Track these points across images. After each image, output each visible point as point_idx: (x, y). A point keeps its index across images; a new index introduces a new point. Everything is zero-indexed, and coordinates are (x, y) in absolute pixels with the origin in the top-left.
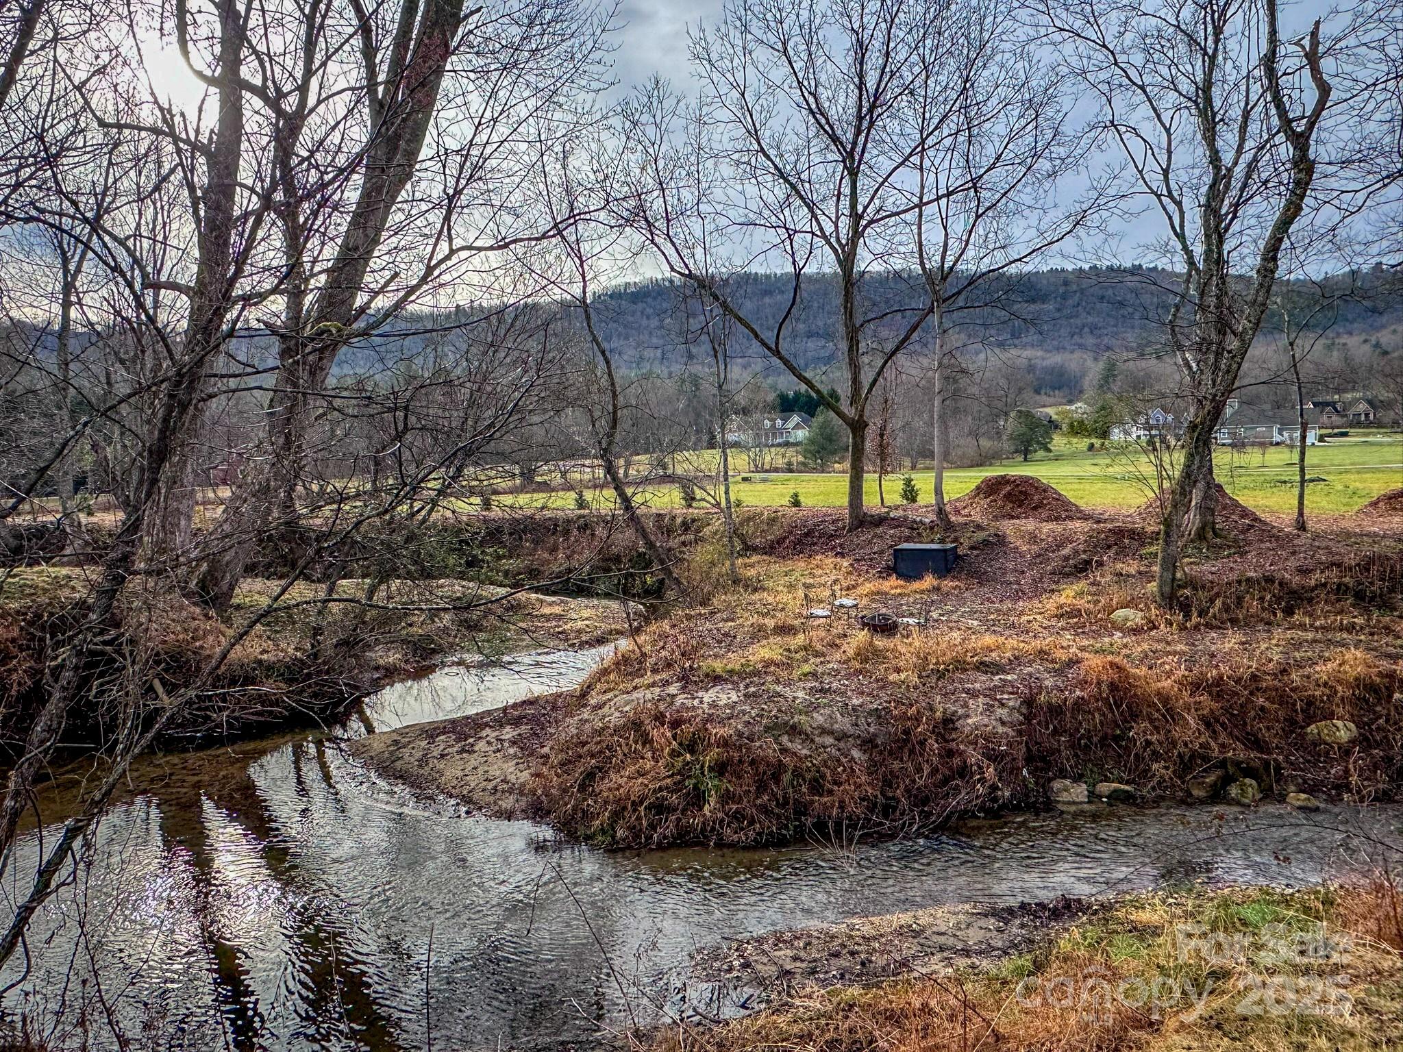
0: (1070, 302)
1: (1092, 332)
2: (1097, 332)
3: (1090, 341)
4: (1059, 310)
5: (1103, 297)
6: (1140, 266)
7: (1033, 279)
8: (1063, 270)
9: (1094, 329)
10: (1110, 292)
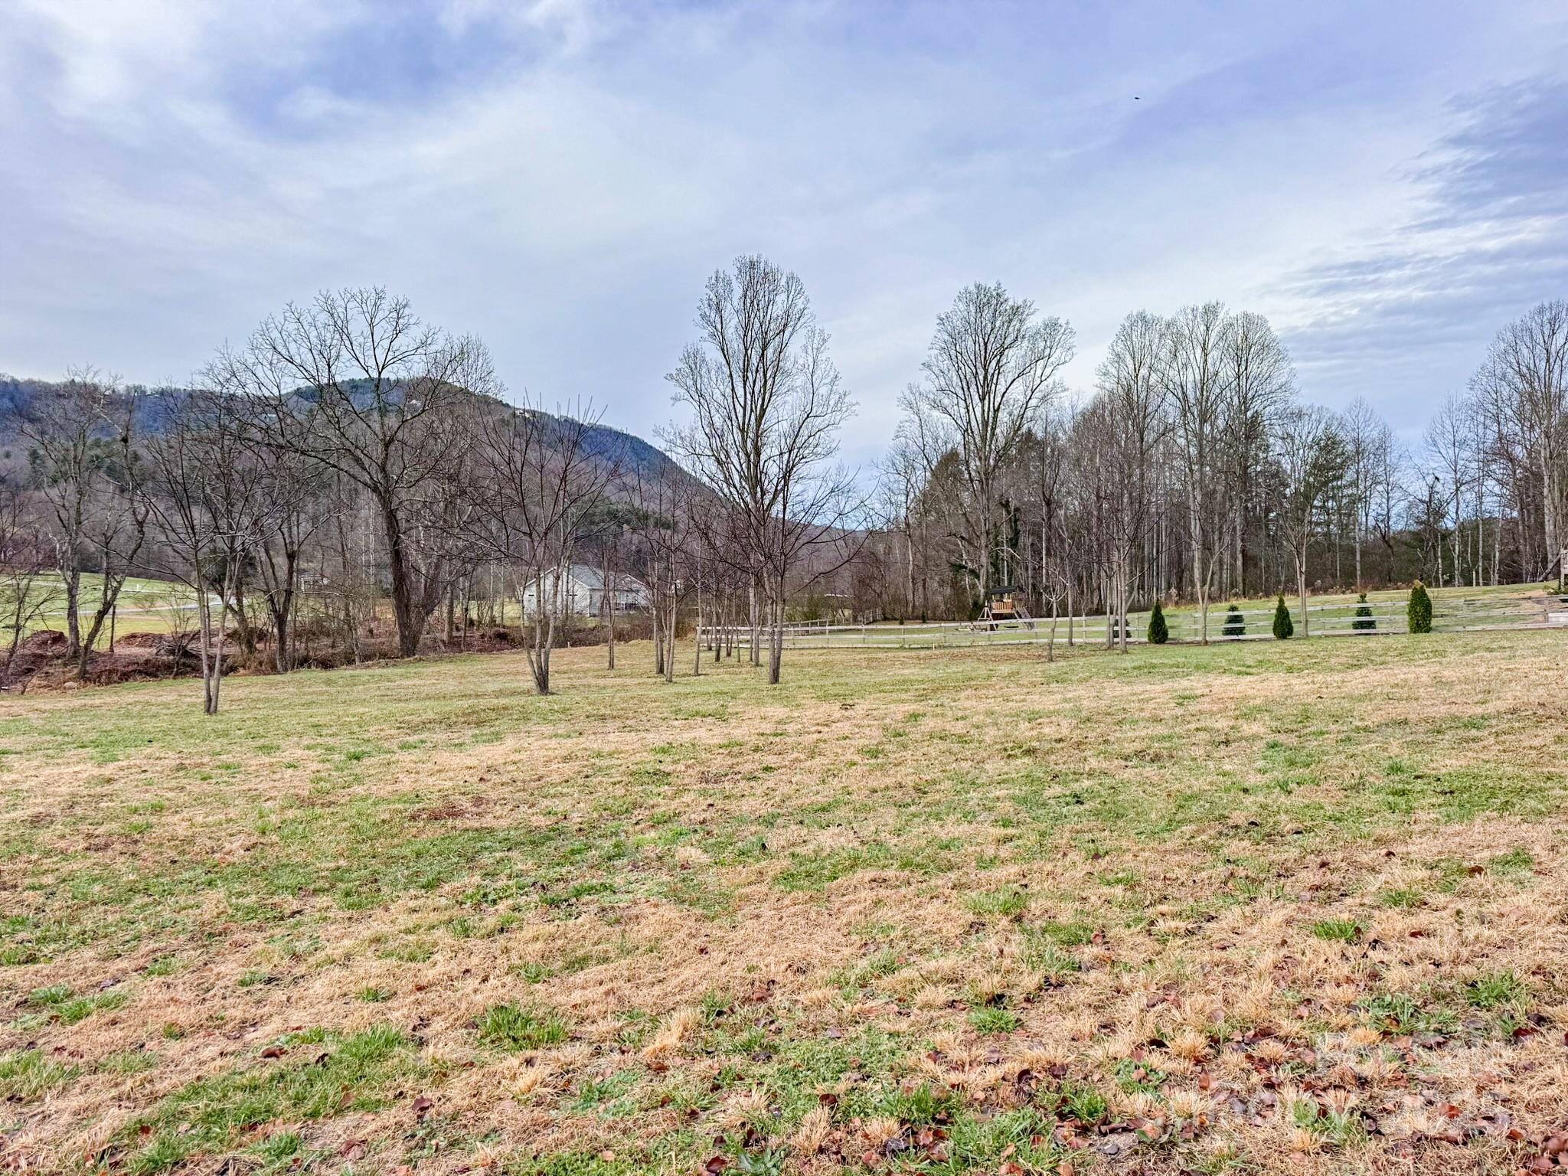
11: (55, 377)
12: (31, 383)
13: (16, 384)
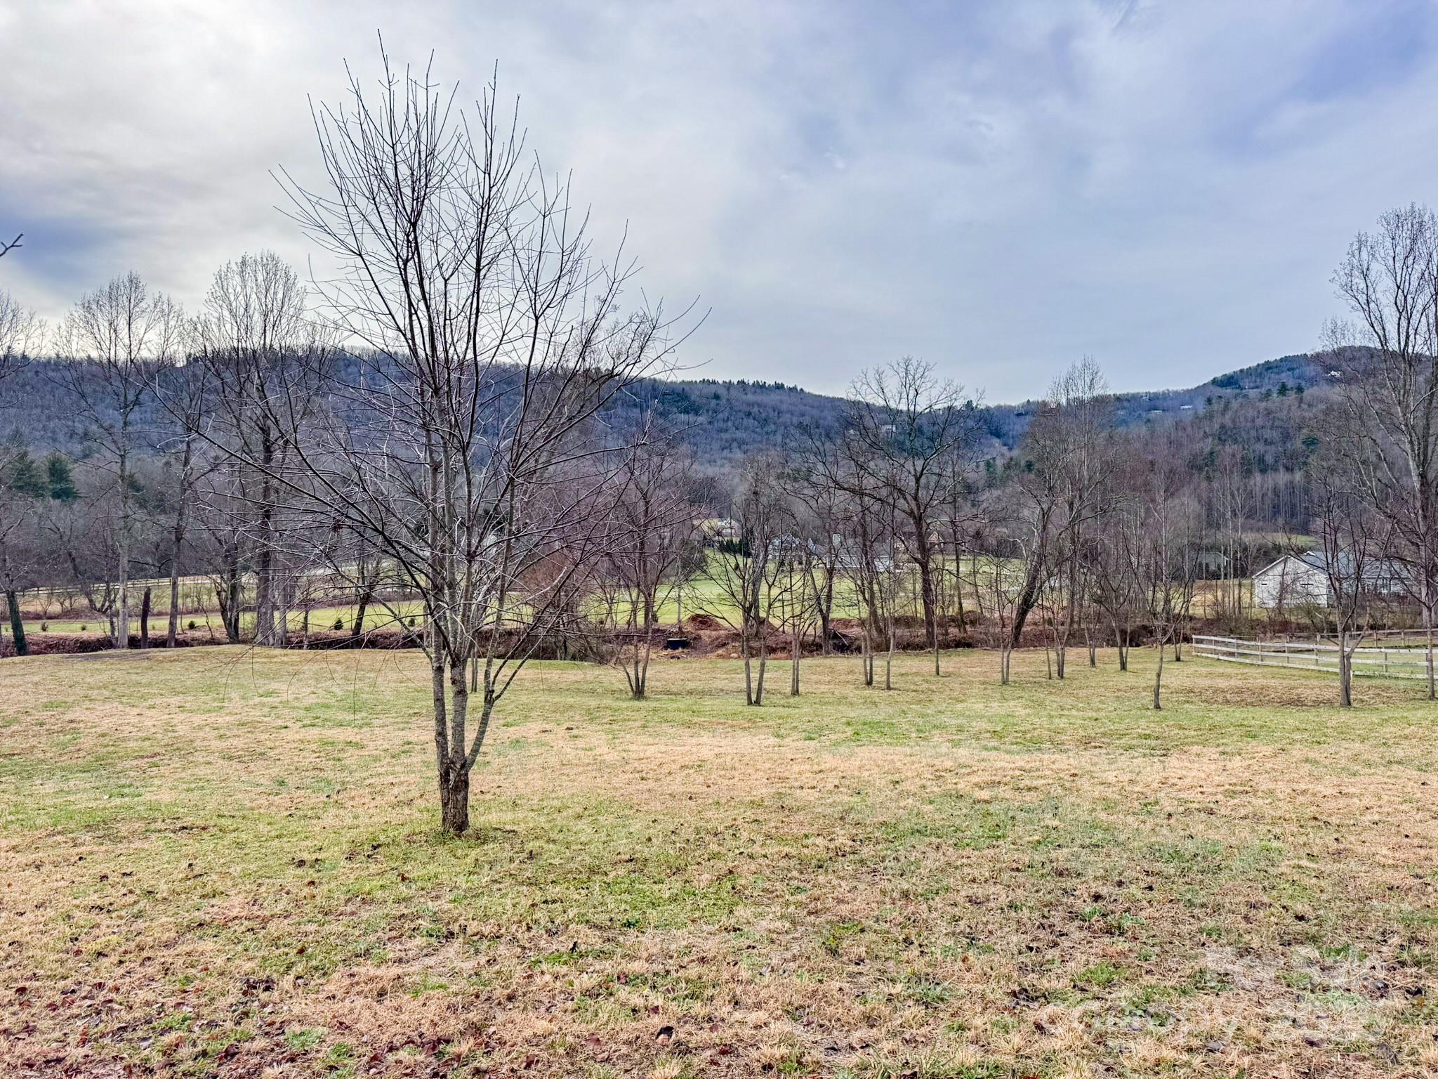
0: (720, 416)
1: (739, 447)
2: (744, 447)
3: (739, 455)
4: (710, 423)
5: (749, 414)
6: (782, 385)
7: (687, 388)
8: (714, 382)
9: (741, 443)
10: (756, 409)
11: (1016, 400)
12: (999, 408)
13: (988, 409)
